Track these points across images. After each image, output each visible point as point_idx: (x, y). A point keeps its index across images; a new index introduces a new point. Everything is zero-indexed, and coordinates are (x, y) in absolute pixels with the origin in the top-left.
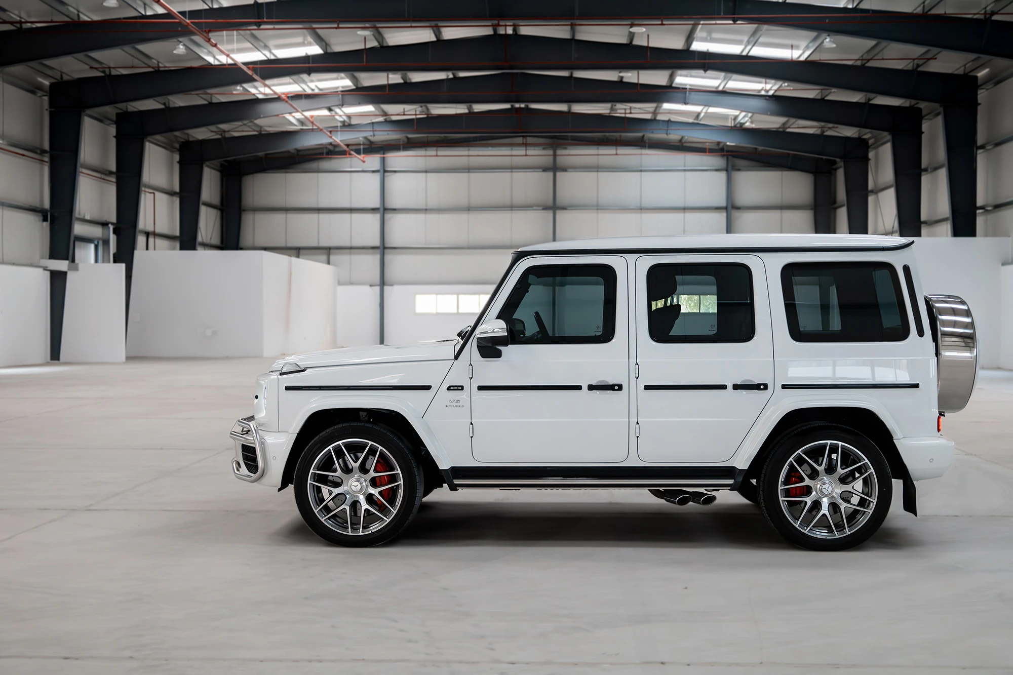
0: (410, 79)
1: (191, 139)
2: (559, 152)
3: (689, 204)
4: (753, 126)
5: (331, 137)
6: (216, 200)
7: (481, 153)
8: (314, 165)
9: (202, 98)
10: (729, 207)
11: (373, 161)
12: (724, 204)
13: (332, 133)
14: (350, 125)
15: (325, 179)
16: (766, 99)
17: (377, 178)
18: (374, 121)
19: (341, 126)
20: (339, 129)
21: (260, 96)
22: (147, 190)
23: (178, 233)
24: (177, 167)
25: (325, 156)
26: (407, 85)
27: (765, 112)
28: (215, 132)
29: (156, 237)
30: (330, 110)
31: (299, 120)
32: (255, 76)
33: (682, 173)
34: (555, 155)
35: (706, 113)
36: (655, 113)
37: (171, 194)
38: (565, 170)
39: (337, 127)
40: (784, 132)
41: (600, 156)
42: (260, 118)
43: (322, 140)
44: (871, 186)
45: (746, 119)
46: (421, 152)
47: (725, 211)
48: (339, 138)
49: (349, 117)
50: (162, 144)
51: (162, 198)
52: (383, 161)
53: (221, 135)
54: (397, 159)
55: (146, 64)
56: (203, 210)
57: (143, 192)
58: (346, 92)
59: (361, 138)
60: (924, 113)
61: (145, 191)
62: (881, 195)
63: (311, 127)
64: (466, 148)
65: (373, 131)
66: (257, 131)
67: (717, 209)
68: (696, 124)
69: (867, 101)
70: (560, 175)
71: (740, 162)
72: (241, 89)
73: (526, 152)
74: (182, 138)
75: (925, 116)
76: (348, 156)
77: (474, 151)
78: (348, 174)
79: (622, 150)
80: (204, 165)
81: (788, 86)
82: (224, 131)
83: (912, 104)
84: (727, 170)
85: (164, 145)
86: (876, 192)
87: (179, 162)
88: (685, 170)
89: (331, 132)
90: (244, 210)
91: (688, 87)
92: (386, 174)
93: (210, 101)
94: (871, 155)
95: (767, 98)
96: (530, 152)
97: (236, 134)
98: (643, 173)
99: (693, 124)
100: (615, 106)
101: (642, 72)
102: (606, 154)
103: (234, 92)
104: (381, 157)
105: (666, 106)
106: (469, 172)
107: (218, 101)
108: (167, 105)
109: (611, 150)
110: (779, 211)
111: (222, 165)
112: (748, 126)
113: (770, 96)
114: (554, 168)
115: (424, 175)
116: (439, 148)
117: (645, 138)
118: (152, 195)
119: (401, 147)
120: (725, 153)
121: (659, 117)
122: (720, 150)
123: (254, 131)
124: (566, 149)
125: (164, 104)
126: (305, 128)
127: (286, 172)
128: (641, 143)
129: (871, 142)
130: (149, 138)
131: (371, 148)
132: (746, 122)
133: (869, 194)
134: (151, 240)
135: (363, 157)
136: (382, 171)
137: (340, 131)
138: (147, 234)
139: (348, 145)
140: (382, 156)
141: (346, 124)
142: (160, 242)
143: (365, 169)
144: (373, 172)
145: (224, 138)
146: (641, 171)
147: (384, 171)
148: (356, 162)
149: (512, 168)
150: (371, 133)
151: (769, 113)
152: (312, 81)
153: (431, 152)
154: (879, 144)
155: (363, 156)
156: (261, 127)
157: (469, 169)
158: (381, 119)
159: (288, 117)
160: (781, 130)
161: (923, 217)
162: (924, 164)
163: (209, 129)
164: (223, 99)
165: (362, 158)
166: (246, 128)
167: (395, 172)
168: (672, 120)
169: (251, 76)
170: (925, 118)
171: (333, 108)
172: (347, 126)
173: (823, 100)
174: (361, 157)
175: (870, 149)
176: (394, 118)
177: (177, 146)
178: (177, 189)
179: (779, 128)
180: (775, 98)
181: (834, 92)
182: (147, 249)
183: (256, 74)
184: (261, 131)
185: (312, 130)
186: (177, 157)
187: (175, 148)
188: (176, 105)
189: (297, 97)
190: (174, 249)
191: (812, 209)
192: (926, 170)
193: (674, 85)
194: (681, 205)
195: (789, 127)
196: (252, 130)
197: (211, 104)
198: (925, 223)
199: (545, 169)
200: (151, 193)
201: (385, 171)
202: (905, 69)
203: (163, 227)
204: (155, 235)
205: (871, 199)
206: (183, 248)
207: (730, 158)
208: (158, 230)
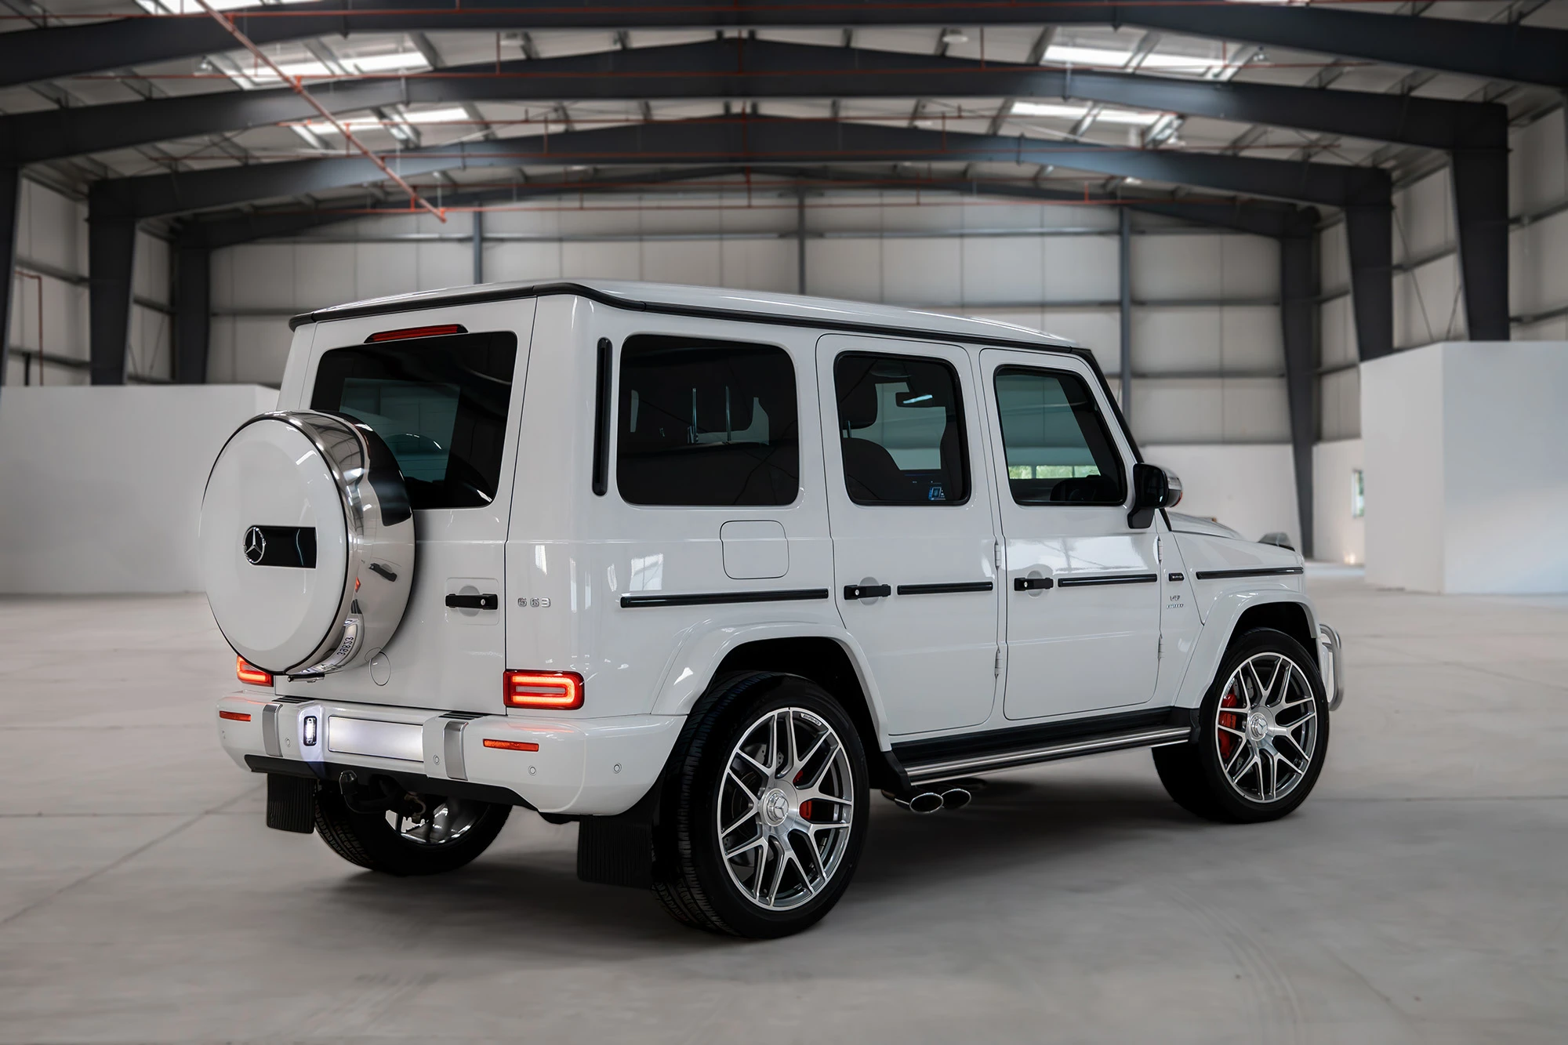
0: (536, 53)
1: (111, 175)
2: (810, 201)
3: (1053, 295)
4: (1183, 144)
5: (384, 169)
6: (161, 296)
7: (664, 203)
8: (347, 228)
9: (132, 88)
10: (1126, 302)
11: (460, 220)
12: (1115, 295)
13: (386, 160)
14: (418, 148)
15: (367, 252)
16: (1216, 89)
17: (467, 253)
18: (466, 138)
19: (402, 151)
20: (398, 154)
21: (246, 85)
22: (25, 271)
23: (86, 356)
24: (84, 229)
25: (369, 210)
26: (532, 63)
27: (1212, 114)
28: (156, 160)
29: (45, 363)
30: (381, 115)
31: (319, 138)
32: (241, 37)
33: (1037, 240)
34: (801, 207)
35: (1094, 122)
36: (997, 120)
37: (73, 280)
38: (820, 234)
39: (394, 151)
40: (1236, 159)
41: (886, 209)
42: (246, 128)
43: (366, 176)
44: (1397, 255)
45: (1168, 132)
46: (551, 203)
47: (1117, 308)
48: (399, 173)
49: (416, 129)
50: (54, 184)
51: (54, 289)
52: (479, 219)
53: (170, 167)
54: (505, 217)
55: (17, 11)
56: (136, 313)
57: (17, 276)
58: (413, 79)
59: (436, 175)
60: (1511, 114)
61: (22, 274)
62: (1421, 272)
63: (343, 152)
64: (635, 196)
65: (463, 157)
66: (238, 159)
67: (1104, 305)
68: (1072, 142)
69: (1406, 90)
70: (811, 245)
71: (1144, 219)
72: (210, 68)
73: (749, 202)
74: (91, 172)
75: (1513, 119)
76: (413, 210)
77: (651, 200)
78: (413, 246)
79: (928, 197)
80: (138, 226)
81: (1265, 59)
82: (176, 159)
83: (1491, 94)
84: (1119, 232)
85: (58, 186)
86: (1408, 266)
87: (90, 220)
88: (1042, 234)
89: (383, 158)
90: (215, 315)
91: (1069, 66)
92: (486, 245)
93: (147, 94)
94: (1397, 198)
95: (1219, 86)
96: (756, 201)
97: (196, 165)
98: (967, 241)
99: (1065, 143)
100: (924, 107)
101: (992, 32)
102: (897, 206)
103: (197, 74)
104: (475, 213)
105: (1020, 108)
106: (641, 240)
107: (163, 96)
108: (64, 103)
109: (908, 197)
110: (1217, 309)
111: (172, 230)
112: (1172, 144)
113: (1223, 83)
114: (801, 232)
115: (554, 246)
116: (585, 196)
117: (970, 173)
118: (36, 281)
119: (515, 192)
120: (1119, 201)
121: (1005, 131)
122: (1110, 196)
123: (232, 157)
124: (822, 195)
125: (58, 101)
126: (331, 152)
127: (295, 242)
128: (962, 184)
129: (1395, 175)
130: (25, 171)
131: (456, 195)
132: (1169, 137)
133: (1395, 272)
134: (35, 368)
135: (443, 212)
136: (477, 239)
137: (401, 157)
138: (27, 357)
139: (415, 187)
140: (477, 209)
141: (411, 146)
142: (51, 372)
143: (446, 236)
144: (461, 240)
145: (176, 173)
146: (962, 236)
147: (480, 240)
148: (429, 222)
149: (721, 232)
150: (458, 163)
151: (1222, 115)
152: (347, 56)
153: (571, 202)
154: (1413, 176)
155: (441, 209)
156: (245, 150)
157: (640, 235)
158: (477, 135)
159: (298, 128)
160: (1229, 153)
161: (1514, 309)
162: (1513, 209)
163: (144, 154)
164: (172, 91)
165: (439, 213)
166: (216, 151)
167: (502, 240)
168: (1028, 135)
169: (231, 34)
170: (1514, 122)
171: (386, 110)
172: (412, 149)
173: (1322, 90)
174: (440, 211)
175: (1394, 189)
176: (503, 133)
177: (85, 189)
178: (85, 271)
179: (1226, 148)
180: (1232, 86)
181: (1349, 73)
182: (27, 383)
183: (242, 31)
184: (246, 158)
185: (348, 157)
186: (84, 210)
187: (82, 193)
188: (81, 104)
189: (320, 87)
190: (81, 383)
191: (1276, 304)
192: (1517, 220)
193: (1042, 63)
194: (1034, 296)
195: (1248, 147)
196: (226, 155)
197: (149, 100)
198: (1519, 320)
199: (783, 234)
200: (32, 277)
201: (483, 239)
202: (1493, 21)
203: (57, 343)
204: (44, 358)
205: (1397, 281)
206: (96, 381)
207: (1127, 211)
208: (49, 348)
